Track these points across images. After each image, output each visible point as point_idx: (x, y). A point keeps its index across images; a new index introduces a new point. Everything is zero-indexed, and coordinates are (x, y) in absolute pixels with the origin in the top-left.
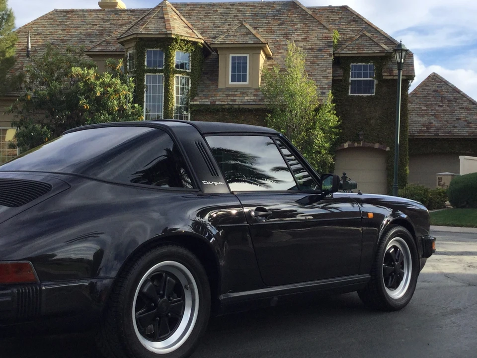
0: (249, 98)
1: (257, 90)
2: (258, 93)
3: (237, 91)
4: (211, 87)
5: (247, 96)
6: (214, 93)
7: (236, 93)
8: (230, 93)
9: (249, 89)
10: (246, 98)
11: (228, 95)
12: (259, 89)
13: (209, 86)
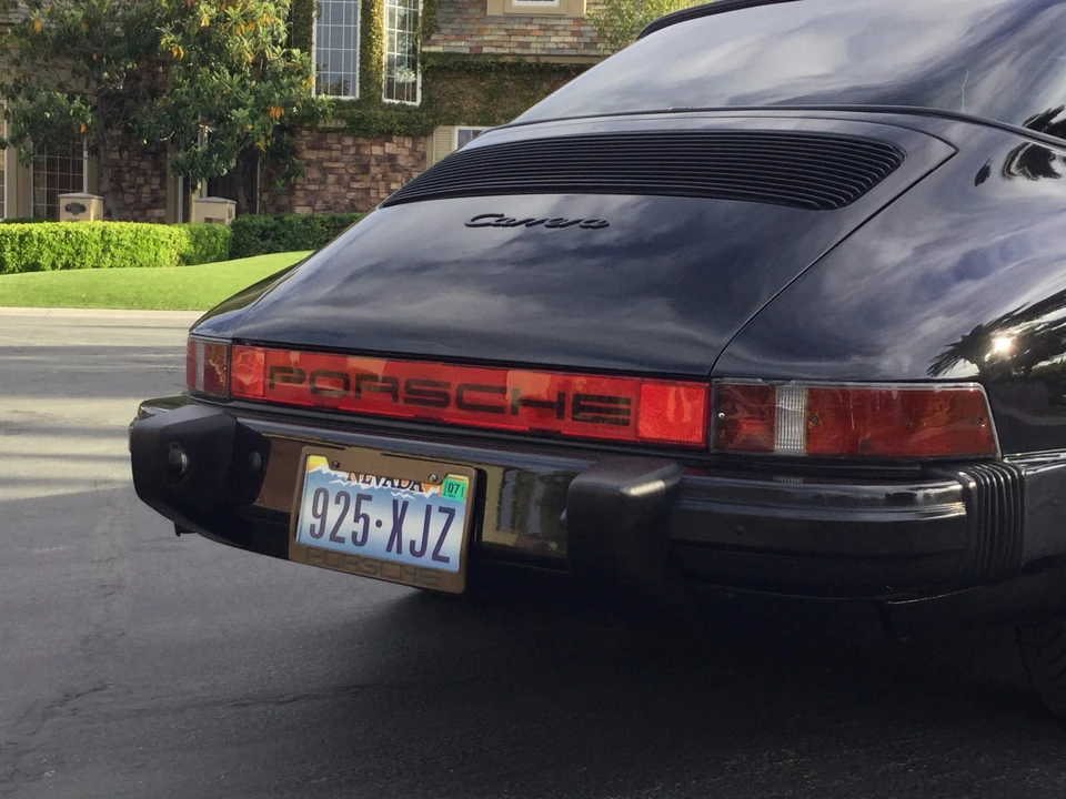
0: (560, 39)
1: (579, 20)
2: (582, 28)
3: (531, 24)
4: (470, 11)
5: (557, 35)
6: (477, 26)
7: (529, 28)
8: (516, 27)
9: (559, 17)
10: (554, 39)
11: (510, 33)
12: (583, 19)
13: (466, 9)
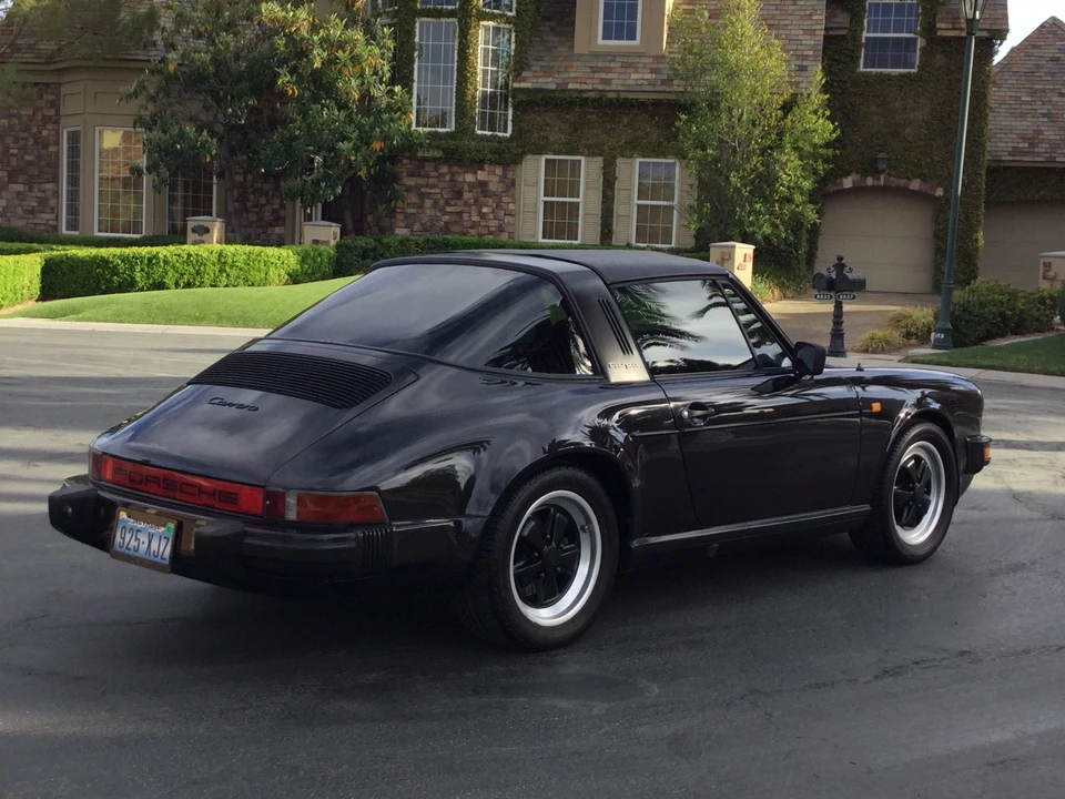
0: (640, 76)
1: (660, 58)
2: (660, 66)
3: (613, 61)
4: (560, 49)
5: (637, 72)
6: (565, 64)
7: (612, 65)
8: (600, 65)
9: (640, 55)
10: (634, 76)
11: (595, 70)
12: (663, 57)
13: (556, 47)
